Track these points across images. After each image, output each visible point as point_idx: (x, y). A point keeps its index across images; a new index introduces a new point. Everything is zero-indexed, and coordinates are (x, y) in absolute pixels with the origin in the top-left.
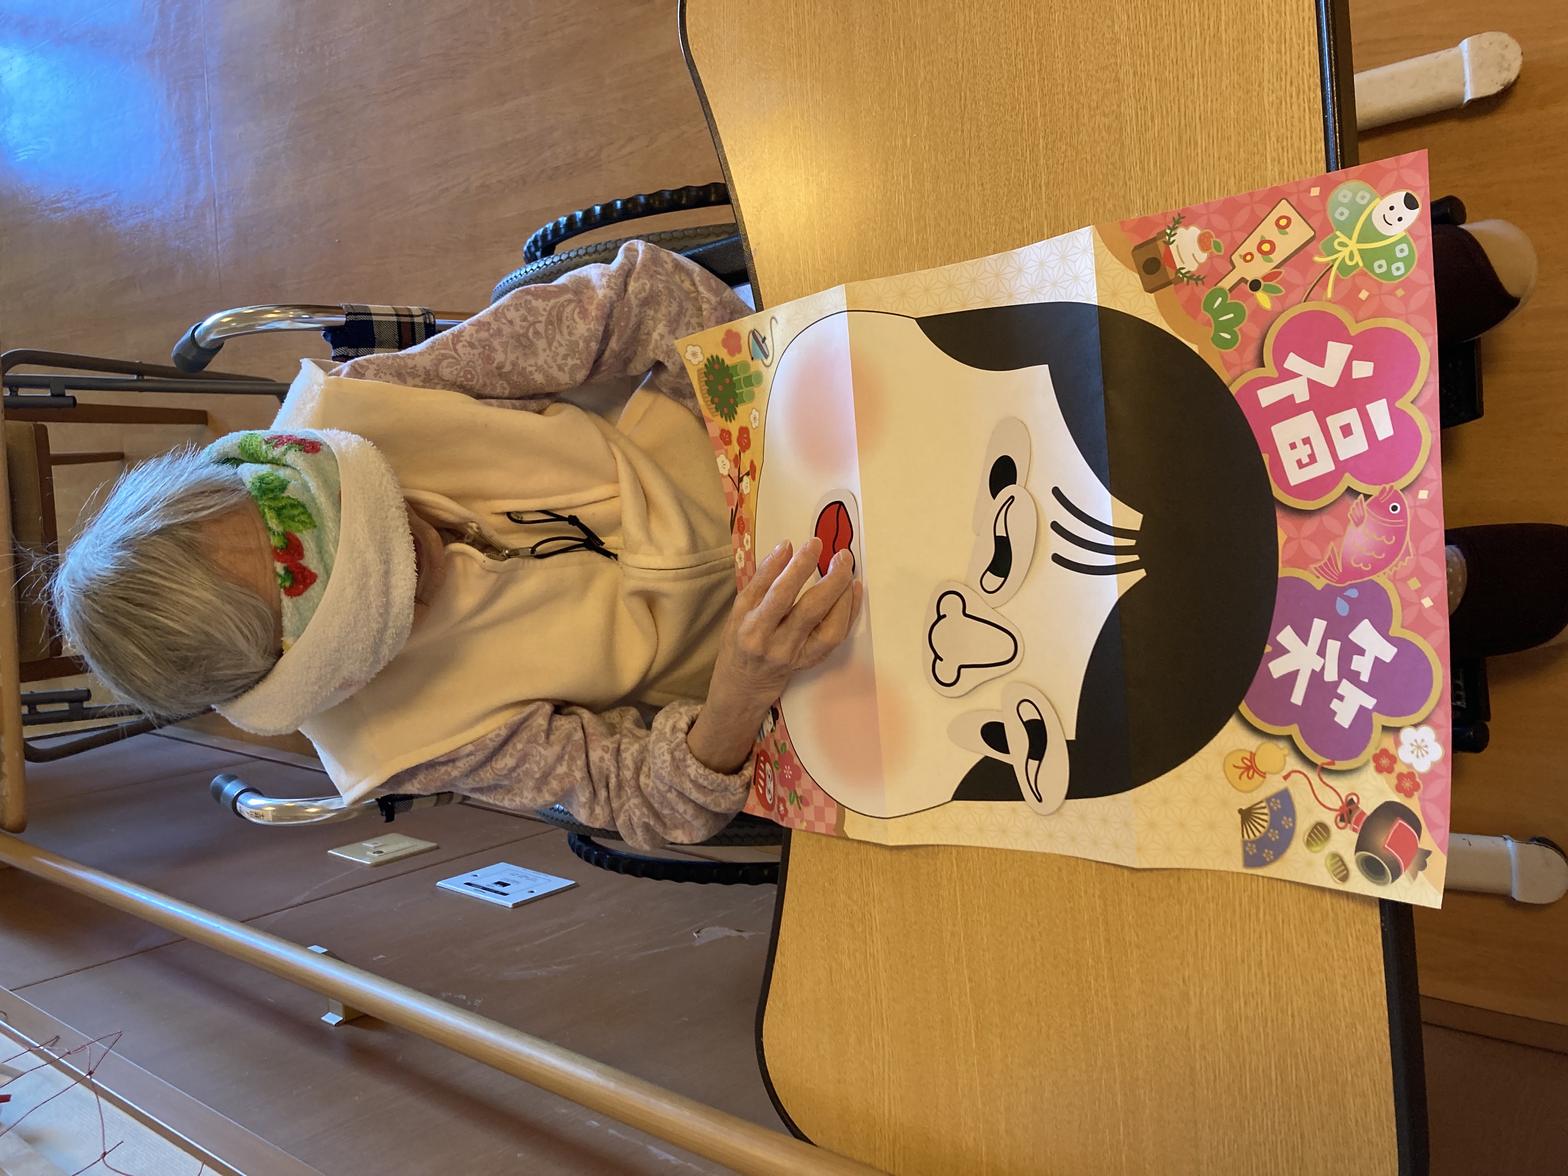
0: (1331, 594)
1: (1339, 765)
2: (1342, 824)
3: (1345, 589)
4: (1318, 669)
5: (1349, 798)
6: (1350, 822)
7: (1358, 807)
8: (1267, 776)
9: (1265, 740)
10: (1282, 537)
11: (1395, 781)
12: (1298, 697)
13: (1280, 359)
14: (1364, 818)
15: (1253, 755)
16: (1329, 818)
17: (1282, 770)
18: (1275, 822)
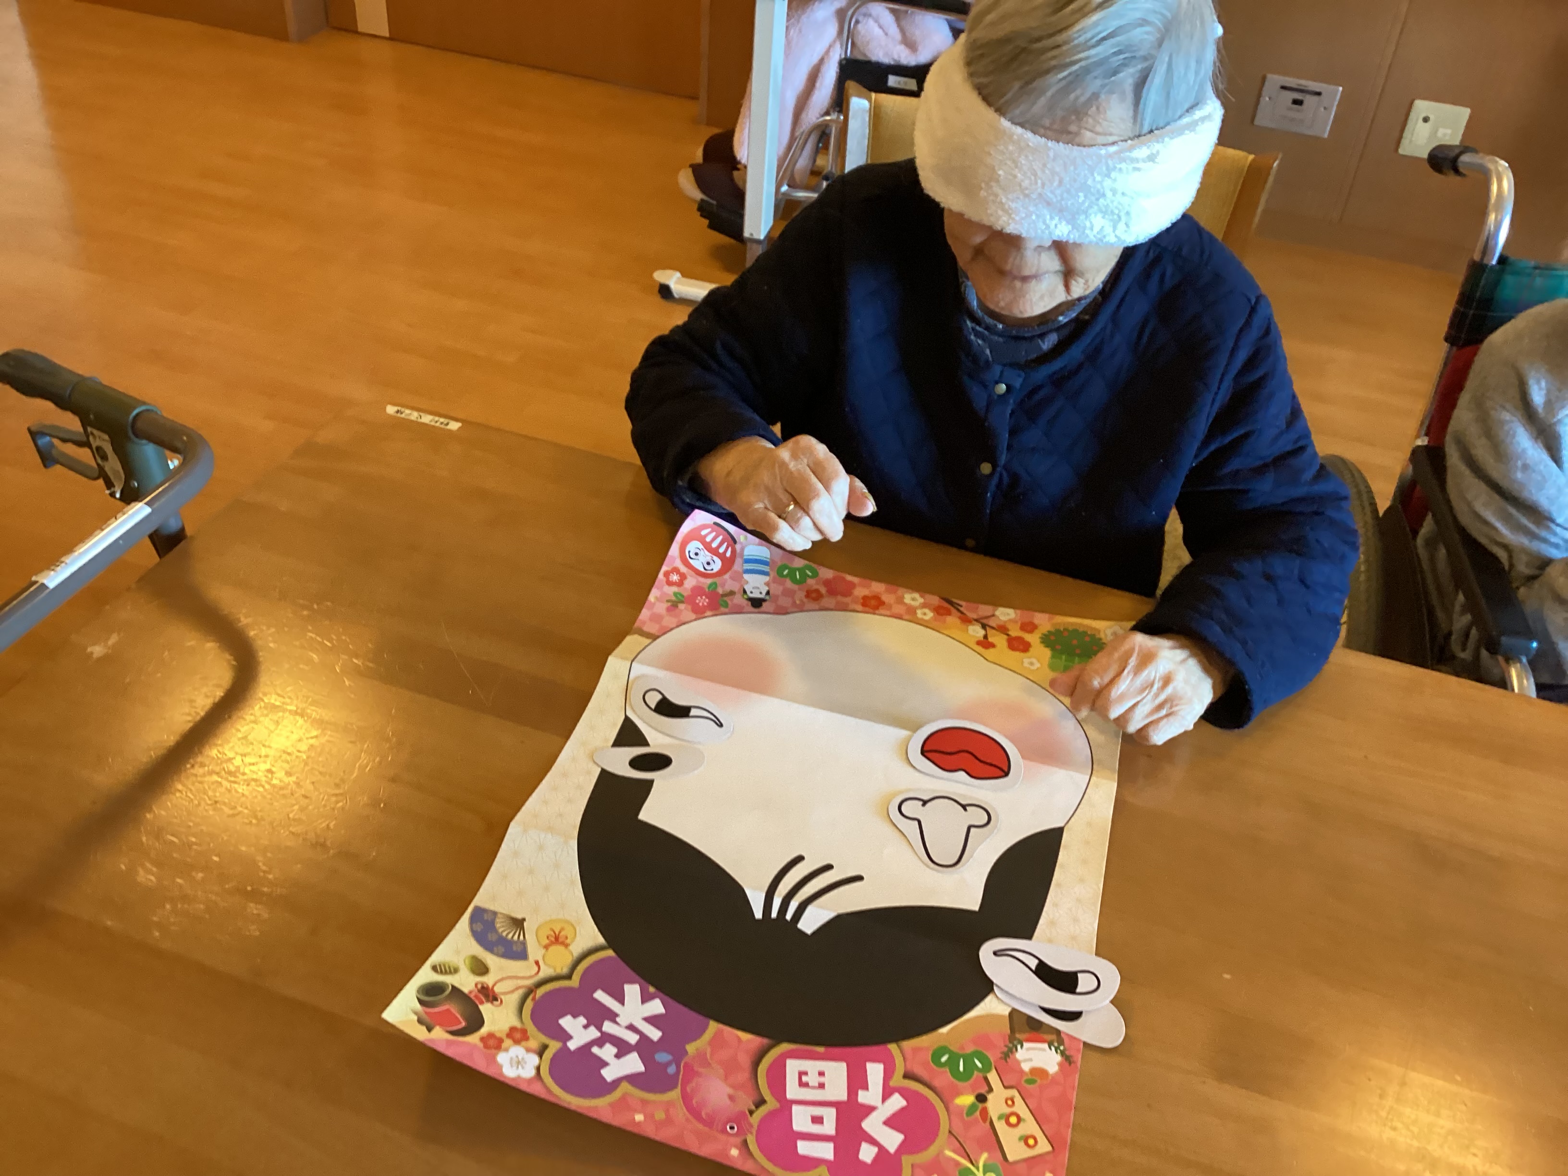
0: (679, 1054)
1: (529, 1004)
2: (479, 986)
3: (678, 1067)
4: (618, 1019)
5: (499, 1000)
6: (479, 991)
7: (488, 1001)
8: (543, 951)
9: (575, 958)
10: (745, 1036)
11: (498, 1035)
12: (600, 996)
13: (904, 1093)
14: (477, 1002)
15: (567, 946)
16: (488, 980)
17: (544, 960)
18: (502, 941)
